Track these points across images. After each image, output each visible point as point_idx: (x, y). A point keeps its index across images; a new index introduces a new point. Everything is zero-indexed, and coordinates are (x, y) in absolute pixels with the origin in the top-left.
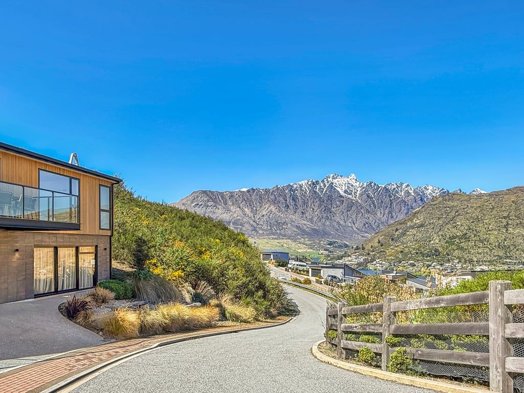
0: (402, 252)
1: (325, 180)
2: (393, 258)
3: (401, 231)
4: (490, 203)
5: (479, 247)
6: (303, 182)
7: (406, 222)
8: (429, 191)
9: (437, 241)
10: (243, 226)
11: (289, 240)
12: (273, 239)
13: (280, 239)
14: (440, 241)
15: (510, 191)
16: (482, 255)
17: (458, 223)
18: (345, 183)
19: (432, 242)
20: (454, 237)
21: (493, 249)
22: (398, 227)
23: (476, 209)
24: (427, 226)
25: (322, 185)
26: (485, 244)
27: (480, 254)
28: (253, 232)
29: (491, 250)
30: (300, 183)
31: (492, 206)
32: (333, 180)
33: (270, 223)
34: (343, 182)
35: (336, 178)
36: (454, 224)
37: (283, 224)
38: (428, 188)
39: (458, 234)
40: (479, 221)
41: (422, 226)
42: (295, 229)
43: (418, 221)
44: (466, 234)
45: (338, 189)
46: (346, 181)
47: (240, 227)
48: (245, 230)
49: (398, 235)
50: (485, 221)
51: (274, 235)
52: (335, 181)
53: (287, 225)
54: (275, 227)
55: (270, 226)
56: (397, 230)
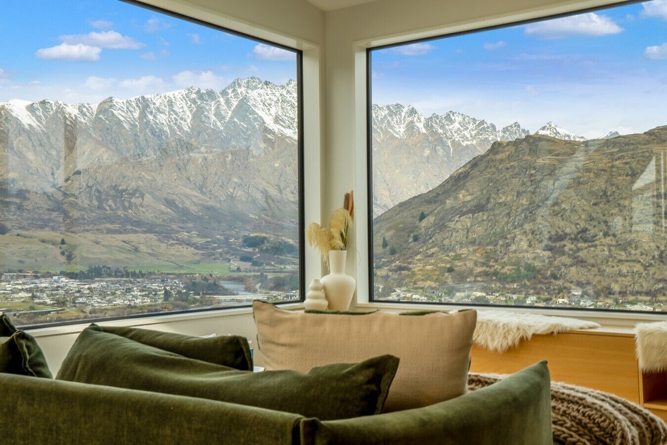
0: (450, 270)
1: (230, 91)
2: (433, 284)
3: (431, 219)
4: (626, 163)
5: (620, 261)
6: (176, 93)
7: (441, 198)
8: (456, 125)
9: (524, 245)
10: (26, 199)
11: (152, 236)
12: (109, 231)
13: (126, 231)
14: (530, 246)
15: (653, 137)
16: (629, 278)
17: (563, 206)
18: (275, 99)
19: (513, 247)
20: (560, 238)
21: (651, 265)
22: (425, 209)
23: (597, 175)
24: (492, 209)
25: (222, 100)
26: (630, 254)
27: (625, 276)
28: (55, 214)
29: (646, 267)
30: (170, 94)
31: (631, 168)
32: (250, 91)
33: (98, 191)
34: (273, 97)
35: (256, 88)
36: (556, 208)
37: (133, 195)
38: (453, 118)
39: (568, 231)
40: (608, 201)
41: (480, 208)
42: (163, 208)
43: (469, 198)
44: (584, 230)
45: (261, 113)
46: (278, 94)
47: (18, 201)
48: (30, 207)
49: (427, 229)
50: (622, 202)
51: (112, 222)
52: (253, 94)
53: (142, 196)
54: (110, 202)
55: (99, 198)
56: (422, 217)
